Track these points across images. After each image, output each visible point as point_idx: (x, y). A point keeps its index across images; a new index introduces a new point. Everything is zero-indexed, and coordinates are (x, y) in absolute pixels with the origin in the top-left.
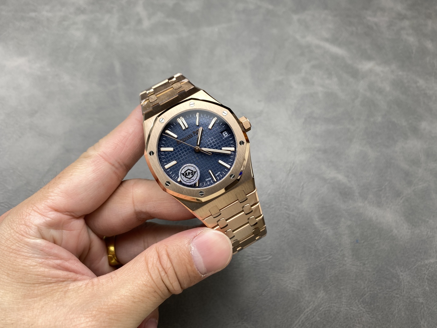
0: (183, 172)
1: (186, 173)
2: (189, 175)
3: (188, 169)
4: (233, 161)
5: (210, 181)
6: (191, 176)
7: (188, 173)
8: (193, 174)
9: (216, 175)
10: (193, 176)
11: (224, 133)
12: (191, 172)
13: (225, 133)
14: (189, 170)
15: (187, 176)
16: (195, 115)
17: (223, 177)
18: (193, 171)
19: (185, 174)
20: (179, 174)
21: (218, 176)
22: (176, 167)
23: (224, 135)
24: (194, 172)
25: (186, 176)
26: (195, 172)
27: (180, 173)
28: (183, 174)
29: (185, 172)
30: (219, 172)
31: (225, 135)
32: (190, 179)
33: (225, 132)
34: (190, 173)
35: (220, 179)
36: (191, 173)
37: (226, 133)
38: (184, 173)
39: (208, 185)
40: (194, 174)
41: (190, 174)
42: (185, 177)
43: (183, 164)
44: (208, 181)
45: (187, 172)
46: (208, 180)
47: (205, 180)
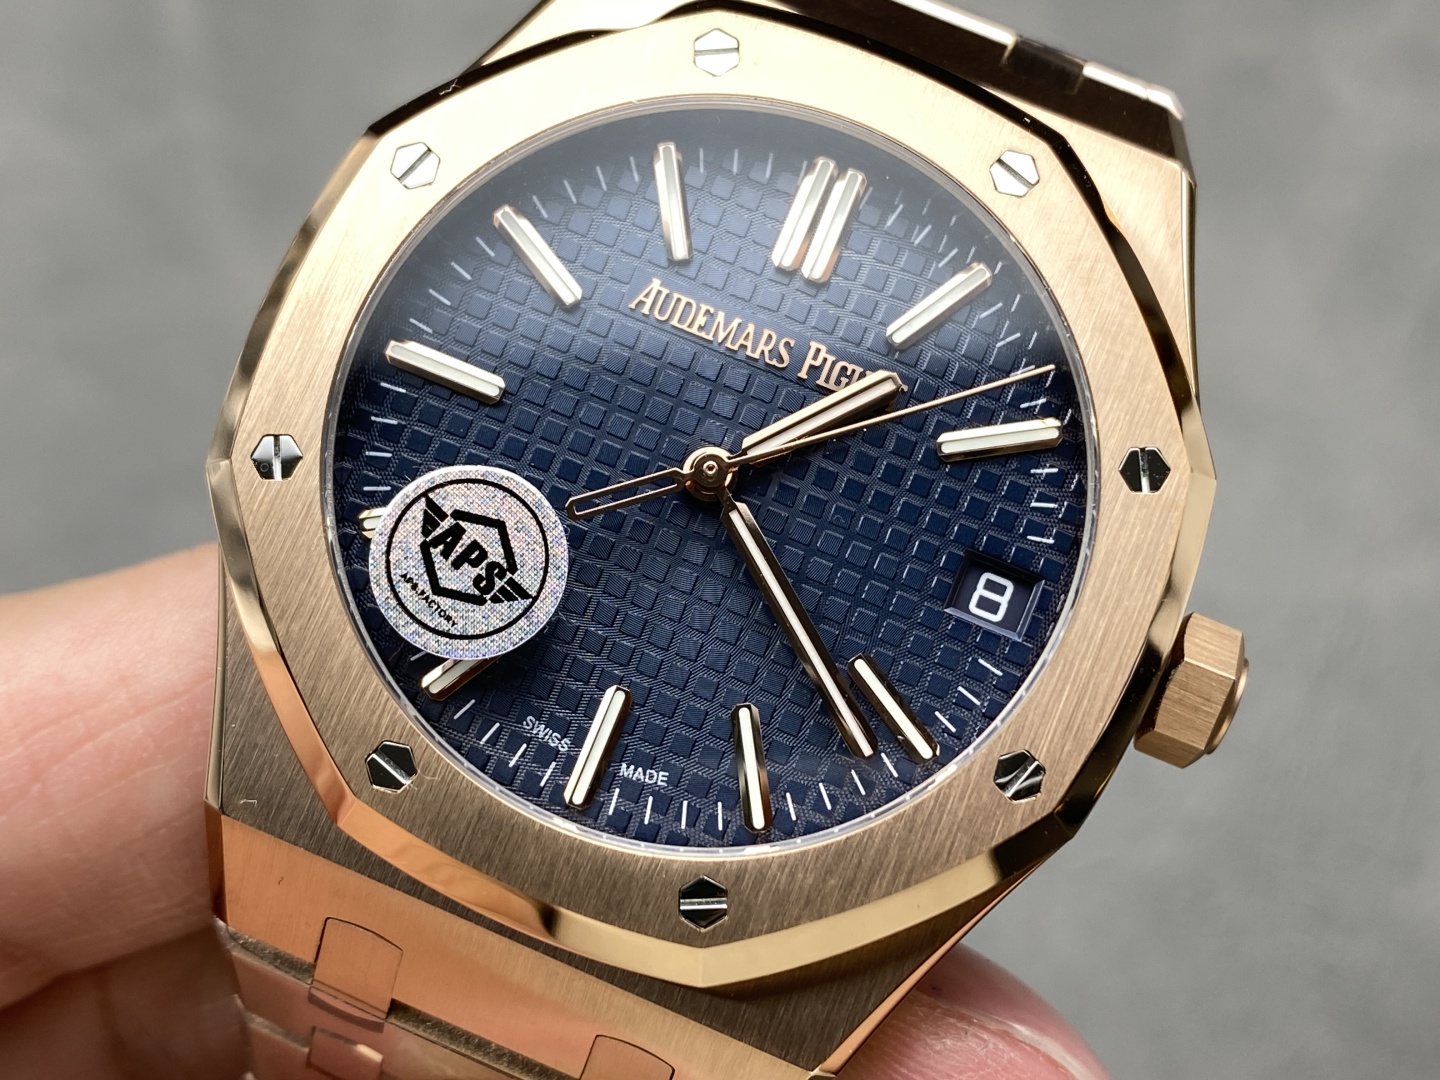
0: (451, 500)
1: (457, 533)
2: (457, 565)
3: (500, 525)
4: (828, 814)
5: (546, 754)
6: (461, 579)
7: (475, 545)
8: (491, 585)
9: (625, 771)
10: (480, 601)
11: (991, 586)
12: (496, 554)
13: (1001, 590)
14: (494, 533)
15: (446, 554)
16: (959, 265)
17: (649, 835)
18: (513, 568)
19: (446, 524)
20: (411, 490)
21: (635, 792)
22: (460, 430)
23: (980, 591)
24: (511, 582)
25: (436, 552)
26: (516, 591)
27: (422, 482)
28: (433, 515)
29: (458, 515)
30: (660, 778)
31: (983, 603)
32: (439, 590)
33: (1010, 587)
34: (484, 555)
35: (620, 826)
36: (492, 566)
37: (1004, 601)
38: (447, 509)
39: (504, 763)
40: (495, 600)
41: (475, 564)
42: (425, 548)
43: (512, 458)
44: (529, 741)
45: (473, 532)
46: (541, 730)
47: (521, 720)
